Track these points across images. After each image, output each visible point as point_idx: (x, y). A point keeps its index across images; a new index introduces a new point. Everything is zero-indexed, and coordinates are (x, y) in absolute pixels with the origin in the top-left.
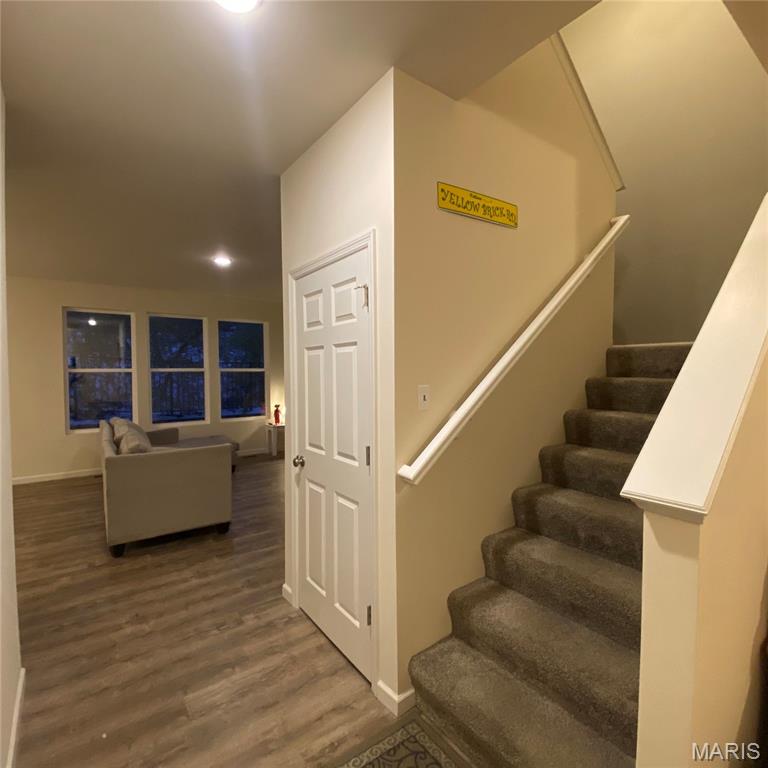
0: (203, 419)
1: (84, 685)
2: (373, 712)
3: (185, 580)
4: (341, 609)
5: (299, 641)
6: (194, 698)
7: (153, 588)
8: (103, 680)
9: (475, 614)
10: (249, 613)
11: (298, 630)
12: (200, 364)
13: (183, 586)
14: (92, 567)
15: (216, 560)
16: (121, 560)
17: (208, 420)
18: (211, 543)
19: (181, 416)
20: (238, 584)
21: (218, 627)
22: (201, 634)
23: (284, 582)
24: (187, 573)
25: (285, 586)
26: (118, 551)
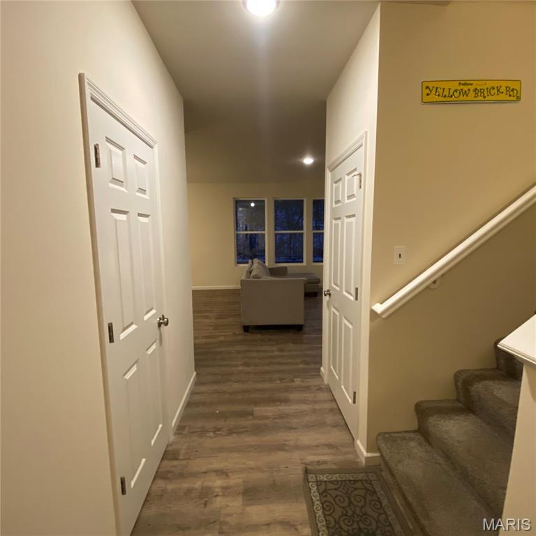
0: (302, 262)
1: (216, 387)
2: (350, 457)
3: (273, 351)
4: (344, 389)
5: (321, 401)
6: (259, 410)
7: (257, 351)
8: (224, 387)
9: (430, 421)
10: (299, 378)
11: (323, 396)
12: (302, 228)
13: (270, 354)
14: (234, 334)
15: (291, 344)
16: (247, 334)
17: (304, 264)
18: (291, 335)
19: (295, 259)
20: (298, 361)
21: (281, 380)
22: (271, 380)
23: (321, 366)
24: (275, 348)
25: (322, 368)
26: (246, 329)
